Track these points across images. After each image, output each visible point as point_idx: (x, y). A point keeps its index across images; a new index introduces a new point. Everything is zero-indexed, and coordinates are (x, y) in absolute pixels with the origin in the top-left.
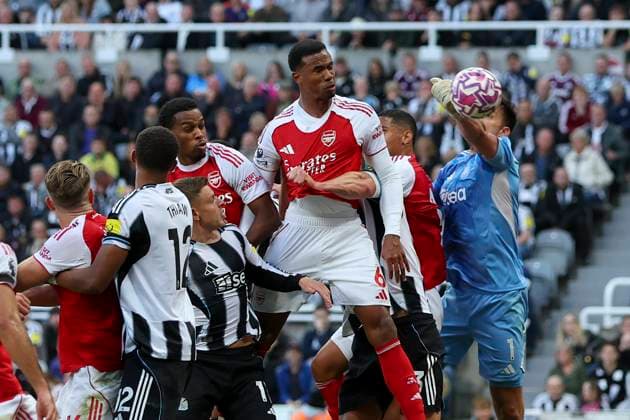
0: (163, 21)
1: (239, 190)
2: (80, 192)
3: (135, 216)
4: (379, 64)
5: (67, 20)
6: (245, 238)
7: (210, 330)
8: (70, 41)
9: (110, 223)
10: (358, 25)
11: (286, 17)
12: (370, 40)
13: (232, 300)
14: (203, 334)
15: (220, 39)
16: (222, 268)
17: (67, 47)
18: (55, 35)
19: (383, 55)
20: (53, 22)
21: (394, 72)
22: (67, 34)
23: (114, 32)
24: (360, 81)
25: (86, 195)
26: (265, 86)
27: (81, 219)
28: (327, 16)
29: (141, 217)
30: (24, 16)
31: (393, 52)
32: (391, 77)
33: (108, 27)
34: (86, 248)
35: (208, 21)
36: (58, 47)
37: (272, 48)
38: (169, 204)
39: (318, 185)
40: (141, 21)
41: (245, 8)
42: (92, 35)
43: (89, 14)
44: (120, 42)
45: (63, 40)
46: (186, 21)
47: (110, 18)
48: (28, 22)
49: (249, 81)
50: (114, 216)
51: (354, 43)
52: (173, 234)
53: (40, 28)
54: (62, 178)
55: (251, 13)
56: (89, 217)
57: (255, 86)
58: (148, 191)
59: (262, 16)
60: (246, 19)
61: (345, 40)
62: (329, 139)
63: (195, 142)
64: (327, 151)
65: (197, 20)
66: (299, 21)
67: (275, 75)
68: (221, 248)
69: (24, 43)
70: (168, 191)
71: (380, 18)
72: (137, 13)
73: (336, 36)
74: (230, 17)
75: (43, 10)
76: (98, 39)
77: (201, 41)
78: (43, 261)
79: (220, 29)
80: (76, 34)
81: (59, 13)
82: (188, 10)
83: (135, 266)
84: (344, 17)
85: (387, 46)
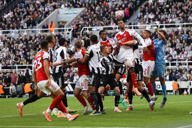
0: (156, 24)
1: (112, 46)
2: (81, 45)
3: (91, 50)
4: (188, 29)
5: (142, 24)
6: (113, 55)
7: (106, 71)
8: (142, 27)
9: (86, 51)
10: (185, 24)
11: (174, 23)
12: (187, 26)
13: (110, 66)
14: (105, 72)
15: (164, 26)
16: (108, 61)
17: (142, 28)
18: (140, 26)
19: (189, 28)
20: (140, 24)
21: (190, 30)
22: (142, 26)
23: (149, 26)
24: (185, 32)
25: (82, 46)
26: (171, 33)
27: (81, 50)
28: (181, 22)
29: (92, 50)
30: (136, 24)
31: (190, 28)
32: (190, 31)
33: (148, 25)
34: (82, 55)
35: (163, 24)
36: (141, 28)
37: (172, 27)
38: (96, 48)
39: (123, 43)
40: (153, 24)
41: (168, 22)
42: (146, 26)
43: (145, 23)
44: (150, 27)
45: (141, 27)
46: (160, 24)
47: (149, 24)
48: (136, 25)
49: (168, 32)
50: (87, 50)
51: (184, 26)
52: (97, 53)
53: (138, 25)
54: (77, 43)
55: (169, 22)
56: (82, 50)
57: (170, 33)
58: (93, 46)
59: (171, 23)
60: (169, 23)
61: (183, 26)
62: (125, 35)
63: (104, 37)
64: (125, 37)
65: (161, 24)
66: (176, 23)
67: (173, 31)
68: (109, 58)
69: (136, 28)
70: (96, 45)
71: (189, 22)
72: (152, 23)
73: (182, 25)
74: (166, 23)
75: (139, 23)
76: (146, 27)
77: (162, 27)
78: (75, 57)
79: (164, 25)
80: (143, 26)
81: (141, 23)
82: (160, 22)
83: (91, 59)
84: (183, 23)
85: (190, 27)
